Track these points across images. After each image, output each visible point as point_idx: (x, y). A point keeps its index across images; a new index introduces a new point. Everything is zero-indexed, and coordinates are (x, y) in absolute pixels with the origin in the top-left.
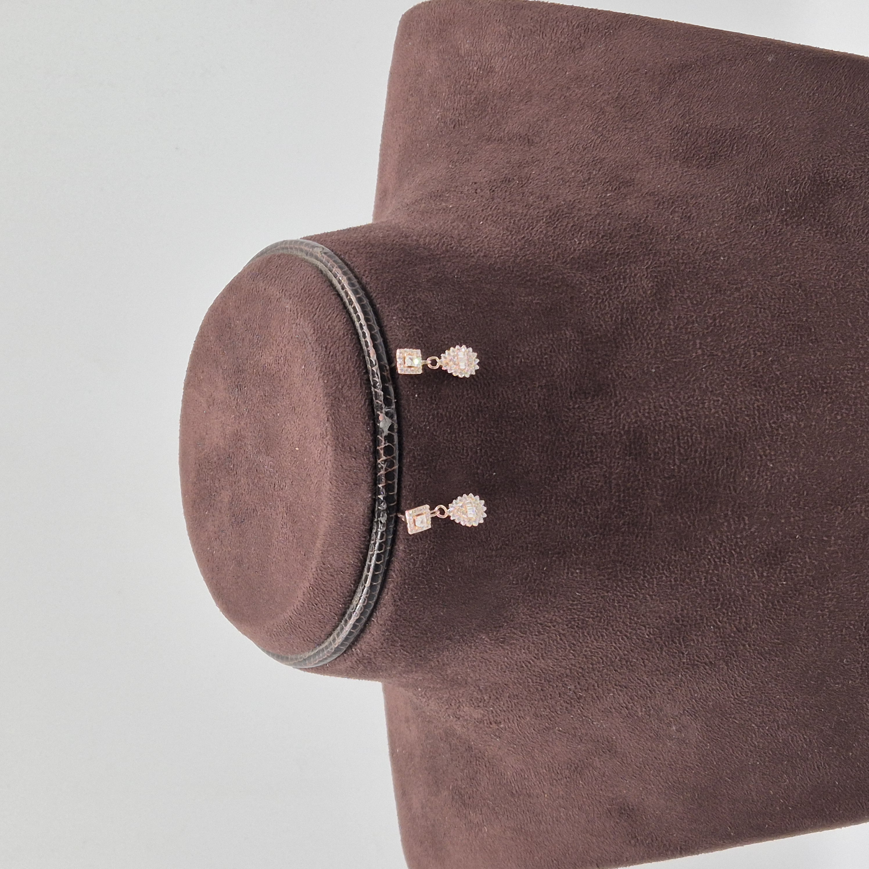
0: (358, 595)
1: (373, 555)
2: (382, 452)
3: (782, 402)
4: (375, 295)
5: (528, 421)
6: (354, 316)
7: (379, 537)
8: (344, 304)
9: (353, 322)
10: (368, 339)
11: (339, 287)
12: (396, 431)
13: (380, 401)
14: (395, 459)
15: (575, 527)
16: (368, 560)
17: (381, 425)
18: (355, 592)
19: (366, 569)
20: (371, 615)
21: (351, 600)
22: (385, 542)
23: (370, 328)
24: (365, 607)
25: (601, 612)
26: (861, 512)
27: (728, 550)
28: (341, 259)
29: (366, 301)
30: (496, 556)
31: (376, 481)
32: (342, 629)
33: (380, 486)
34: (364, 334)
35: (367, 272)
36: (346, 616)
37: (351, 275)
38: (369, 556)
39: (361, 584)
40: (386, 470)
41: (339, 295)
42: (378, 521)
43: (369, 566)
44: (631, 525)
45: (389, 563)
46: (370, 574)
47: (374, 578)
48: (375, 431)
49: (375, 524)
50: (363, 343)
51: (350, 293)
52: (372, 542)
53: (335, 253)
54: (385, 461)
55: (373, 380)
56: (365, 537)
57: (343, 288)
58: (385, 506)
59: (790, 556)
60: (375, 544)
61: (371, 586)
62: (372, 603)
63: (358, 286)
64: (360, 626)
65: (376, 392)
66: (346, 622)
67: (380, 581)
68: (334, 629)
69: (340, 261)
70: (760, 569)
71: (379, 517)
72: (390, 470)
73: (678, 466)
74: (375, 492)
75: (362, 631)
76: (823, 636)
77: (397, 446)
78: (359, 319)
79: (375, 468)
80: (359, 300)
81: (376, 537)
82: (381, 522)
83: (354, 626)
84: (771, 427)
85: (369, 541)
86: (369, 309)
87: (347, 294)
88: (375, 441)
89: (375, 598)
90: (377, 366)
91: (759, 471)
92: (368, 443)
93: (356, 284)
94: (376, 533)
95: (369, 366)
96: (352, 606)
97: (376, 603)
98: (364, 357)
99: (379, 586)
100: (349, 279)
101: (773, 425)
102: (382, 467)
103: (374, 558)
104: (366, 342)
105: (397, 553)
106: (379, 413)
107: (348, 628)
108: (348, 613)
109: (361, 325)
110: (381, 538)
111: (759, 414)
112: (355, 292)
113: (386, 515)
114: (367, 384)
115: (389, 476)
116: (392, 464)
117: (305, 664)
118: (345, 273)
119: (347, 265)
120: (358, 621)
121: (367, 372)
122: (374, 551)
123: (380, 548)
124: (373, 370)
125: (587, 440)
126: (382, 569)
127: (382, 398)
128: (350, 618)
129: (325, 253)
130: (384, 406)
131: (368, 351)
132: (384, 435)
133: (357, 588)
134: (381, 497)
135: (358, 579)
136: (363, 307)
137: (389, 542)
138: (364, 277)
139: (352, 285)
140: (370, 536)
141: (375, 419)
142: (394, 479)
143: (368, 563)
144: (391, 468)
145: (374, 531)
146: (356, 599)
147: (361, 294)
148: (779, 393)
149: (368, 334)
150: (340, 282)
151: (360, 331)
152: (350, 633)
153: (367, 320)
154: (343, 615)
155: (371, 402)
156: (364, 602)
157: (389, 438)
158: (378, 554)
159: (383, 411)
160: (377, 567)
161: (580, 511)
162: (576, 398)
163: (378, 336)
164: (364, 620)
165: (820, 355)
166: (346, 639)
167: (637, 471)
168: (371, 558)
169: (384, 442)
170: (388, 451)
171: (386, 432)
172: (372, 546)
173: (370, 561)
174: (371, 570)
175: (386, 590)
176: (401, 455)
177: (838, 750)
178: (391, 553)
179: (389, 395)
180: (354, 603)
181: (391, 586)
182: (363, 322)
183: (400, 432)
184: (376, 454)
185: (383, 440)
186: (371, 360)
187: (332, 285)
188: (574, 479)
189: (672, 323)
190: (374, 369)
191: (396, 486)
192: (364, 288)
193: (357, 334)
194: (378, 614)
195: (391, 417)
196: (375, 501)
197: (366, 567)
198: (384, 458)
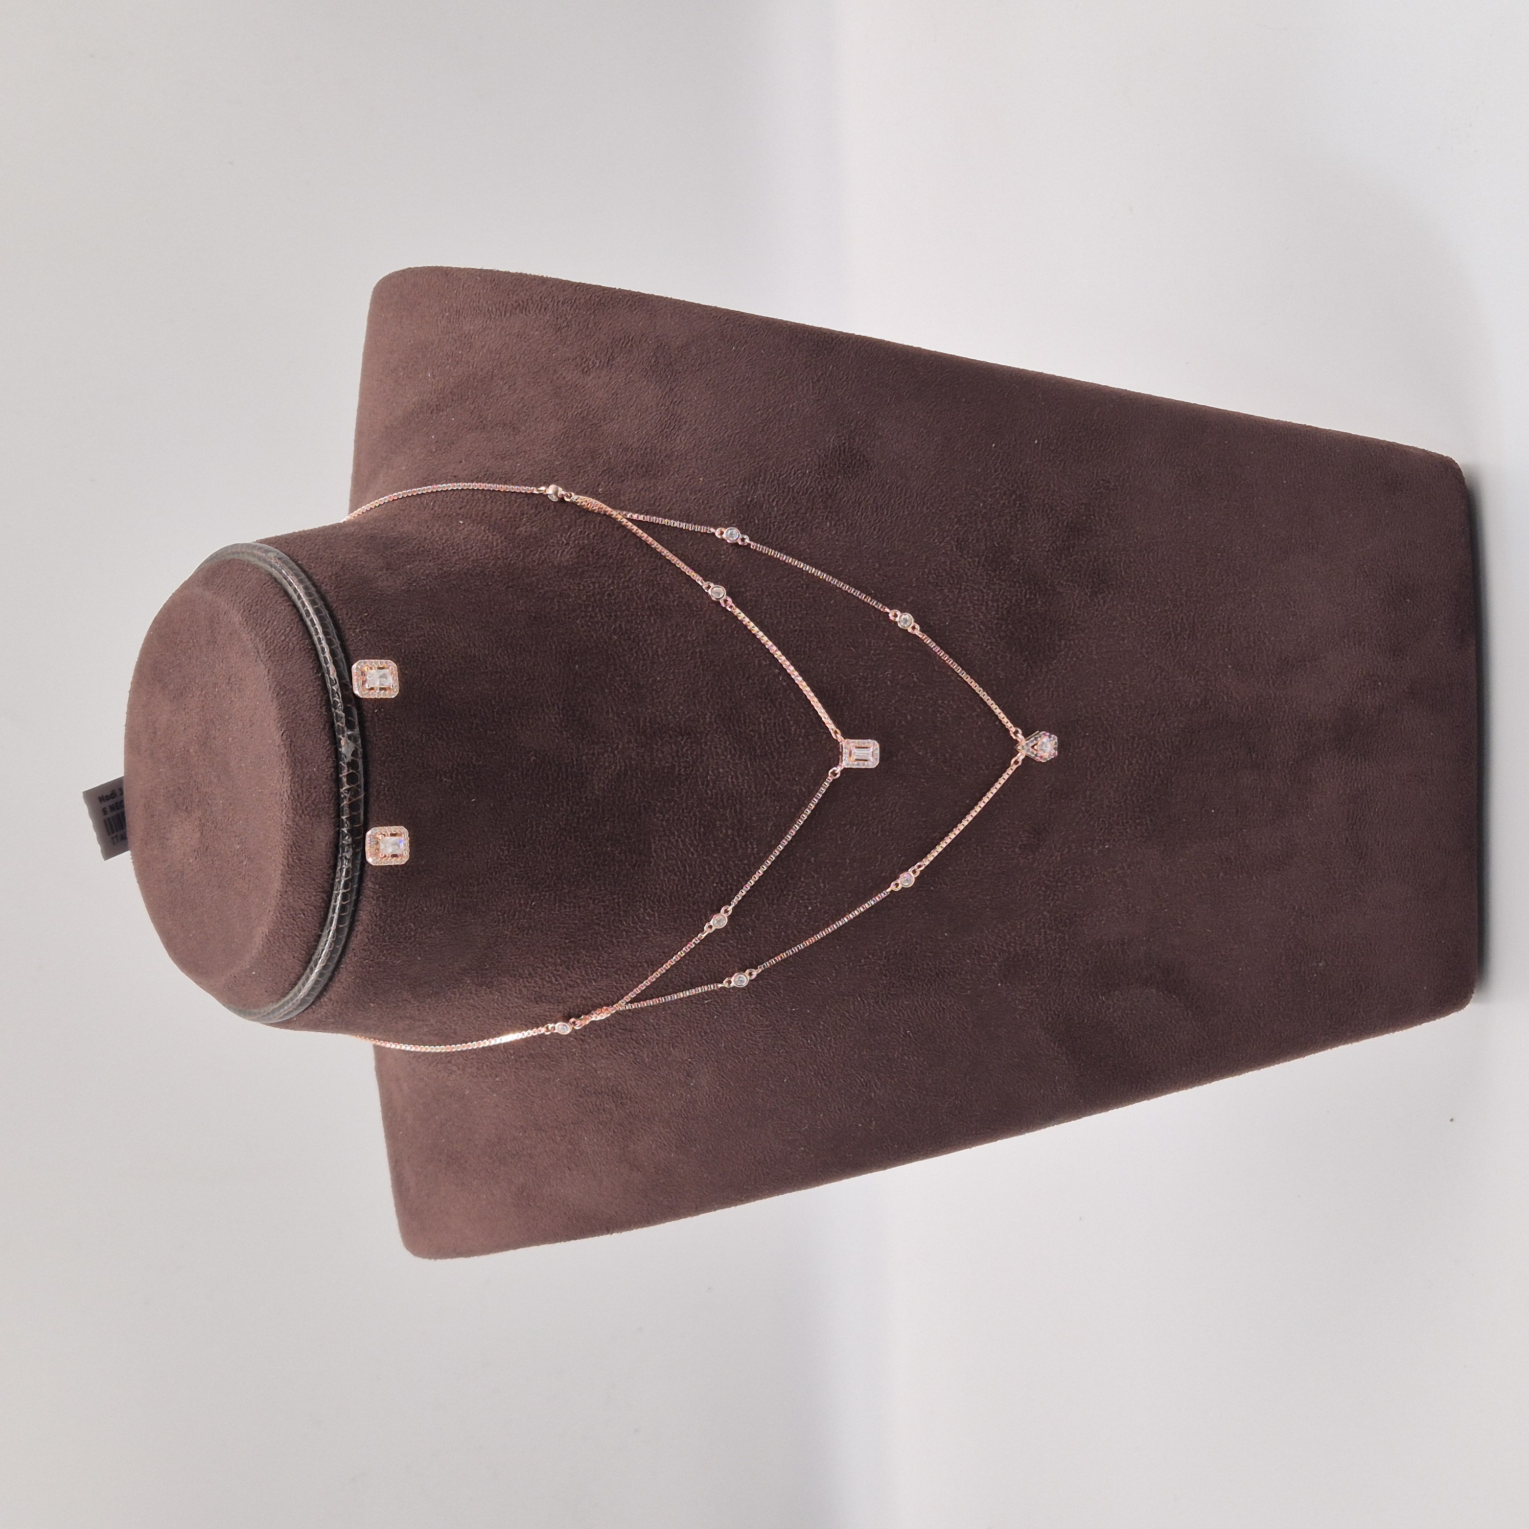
0: (323, 939)
1: (338, 894)
2: (345, 780)
3: (789, 715)
4: (335, 605)
5: (511, 742)
6: (312, 629)
7: (344, 874)
8: (301, 616)
9: (310, 636)
10: (328, 655)
11: (295, 597)
12: (360, 756)
13: (341, 724)
14: (361, 788)
15: (566, 856)
16: (333, 901)
17: (343, 750)
18: (320, 936)
19: (331, 911)
20: (339, 961)
21: (316, 946)
22: (351, 880)
23: (330, 643)
24: (332, 952)
25: (598, 950)
26: (878, 832)
27: (735, 878)
28: (298, 565)
29: (325, 612)
30: (478, 892)
31: (339, 812)
32: (308, 978)
33: (344, 818)
34: (323, 649)
35: (327, 580)
36: (312, 964)
37: (309, 583)
38: (334, 896)
39: (326, 928)
40: (350, 800)
41: (295, 606)
42: (342, 856)
43: (335, 906)
44: (628, 854)
45: (357, 902)
46: (336, 916)
47: (341, 920)
48: (337, 755)
49: (339, 860)
50: (322, 660)
51: (306, 604)
52: (337, 880)
53: (291, 558)
54: (348, 790)
55: (335, 701)
56: (329, 875)
57: (299, 597)
58: (350, 840)
59: (803, 882)
60: (339, 882)
61: (338, 930)
62: (340, 948)
63: (316, 595)
64: (328, 974)
65: (337, 714)
66: (312, 970)
67: (347, 923)
68: (299, 979)
69: (296, 567)
70: (771, 897)
71: (343, 852)
72: (354, 800)
73: (677, 788)
74: (339, 824)
75: (331, 979)
76: (840, 967)
77: (362, 772)
78: (317, 633)
79: (338, 799)
80: (317, 612)
81: (341, 874)
82: (346, 858)
83: (321, 974)
84: (778, 742)
85: (334, 879)
86: (329, 620)
87: (304, 605)
88: (337, 770)
89: (343, 942)
90: (338, 684)
91: (766, 790)
92: (329, 771)
93: (314, 593)
94: (341, 870)
95: (329, 685)
96: (317, 952)
97: (345, 947)
98: (323, 675)
99: (346, 930)
100: (306, 588)
101: (781, 740)
102: (345, 797)
103: (339, 897)
104: (325, 658)
105: (365, 891)
106: (341, 736)
107: (313, 977)
108: (314, 959)
109: (319, 639)
110: (347, 876)
111: (766, 729)
112: (313, 603)
113: (351, 849)
114: (329, 705)
115: (353, 806)
116: (356, 793)
117: (270, 1019)
118: (301, 581)
119: (304, 572)
120: (324, 968)
121: (327, 692)
122: (340, 891)
123: (345, 887)
124: (333, 690)
125: (577, 761)
126: (350, 909)
127: (344, 720)
128: (315, 966)
129: (279, 559)
130: (346, 729)
131: (328, 668)
132: (346, 761)
133: (322, 931)
134: (345, 830)
135: (323, 922)
136: (321, 619)
137: (356, 880)
138: (323, 585)
139: (308, 594)
140: (335, 873)
141: (336, 743)
142: (359, 809)
143: (333, 903)
144: (355, 797)
145: (339, 868)
146: (322, 944)
147: (320, 604)
148: (786, 706)
149: (327, 650)
150: (295, 591)
151: (318, 647)
152: (317, 982)
153: (326, 633)
154: (307, 962)
155: (333, 724)
156: (330, 947)
157: (352, 765)
158: (343, 893)
159: (345, 734)
160: (343, 908)
161: (571, 838)
162: (563, 715)
163: (339, 651)
164: (332, 967)
165: (829, 663)
166: (313, 989)
167: (633, 793)
168: (336, 897)
169: (346, 769)
170: (351, 778)
171: (349, 758)
172: (336, 884)
173: (335, 902)
174: (337, 911)
175: (354, 933)
176: (366, 783)
177: (859, 1091)
178: (359, 892)
179: (352, 717)
180: (320, 948)
181: (359, 928)
182: (321, 636)
183: (365, 757)
184: (338, 782)
185: (346, 766)
186: (330, 678)
187: (286, 593)
188: (563, 805)
189: (669, 630)
190: (334, 688)
191: (362, 817)
192: (323, 598)
193: (315, 649)
194: (346, 960)
195: (355, 741)
196: (338, 834)
197: (332, 907)
198: (347, 787)
